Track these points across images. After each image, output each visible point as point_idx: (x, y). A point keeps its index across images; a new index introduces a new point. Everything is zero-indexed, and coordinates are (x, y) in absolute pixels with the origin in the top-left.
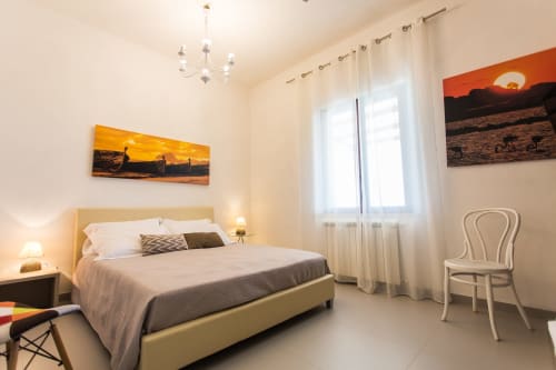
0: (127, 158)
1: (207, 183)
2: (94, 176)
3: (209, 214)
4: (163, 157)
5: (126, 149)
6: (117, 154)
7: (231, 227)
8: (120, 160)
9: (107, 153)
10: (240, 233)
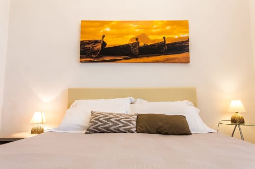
0: (104, 44)
1: (187, 61)
2: (81, 62)
3: (191, 95)
4: (137, 39)
5: (103, 36)
6: (96, 42)
7: (224, 112)
8: (99, 46)
9: (89, 42)
10: (237, 121)
